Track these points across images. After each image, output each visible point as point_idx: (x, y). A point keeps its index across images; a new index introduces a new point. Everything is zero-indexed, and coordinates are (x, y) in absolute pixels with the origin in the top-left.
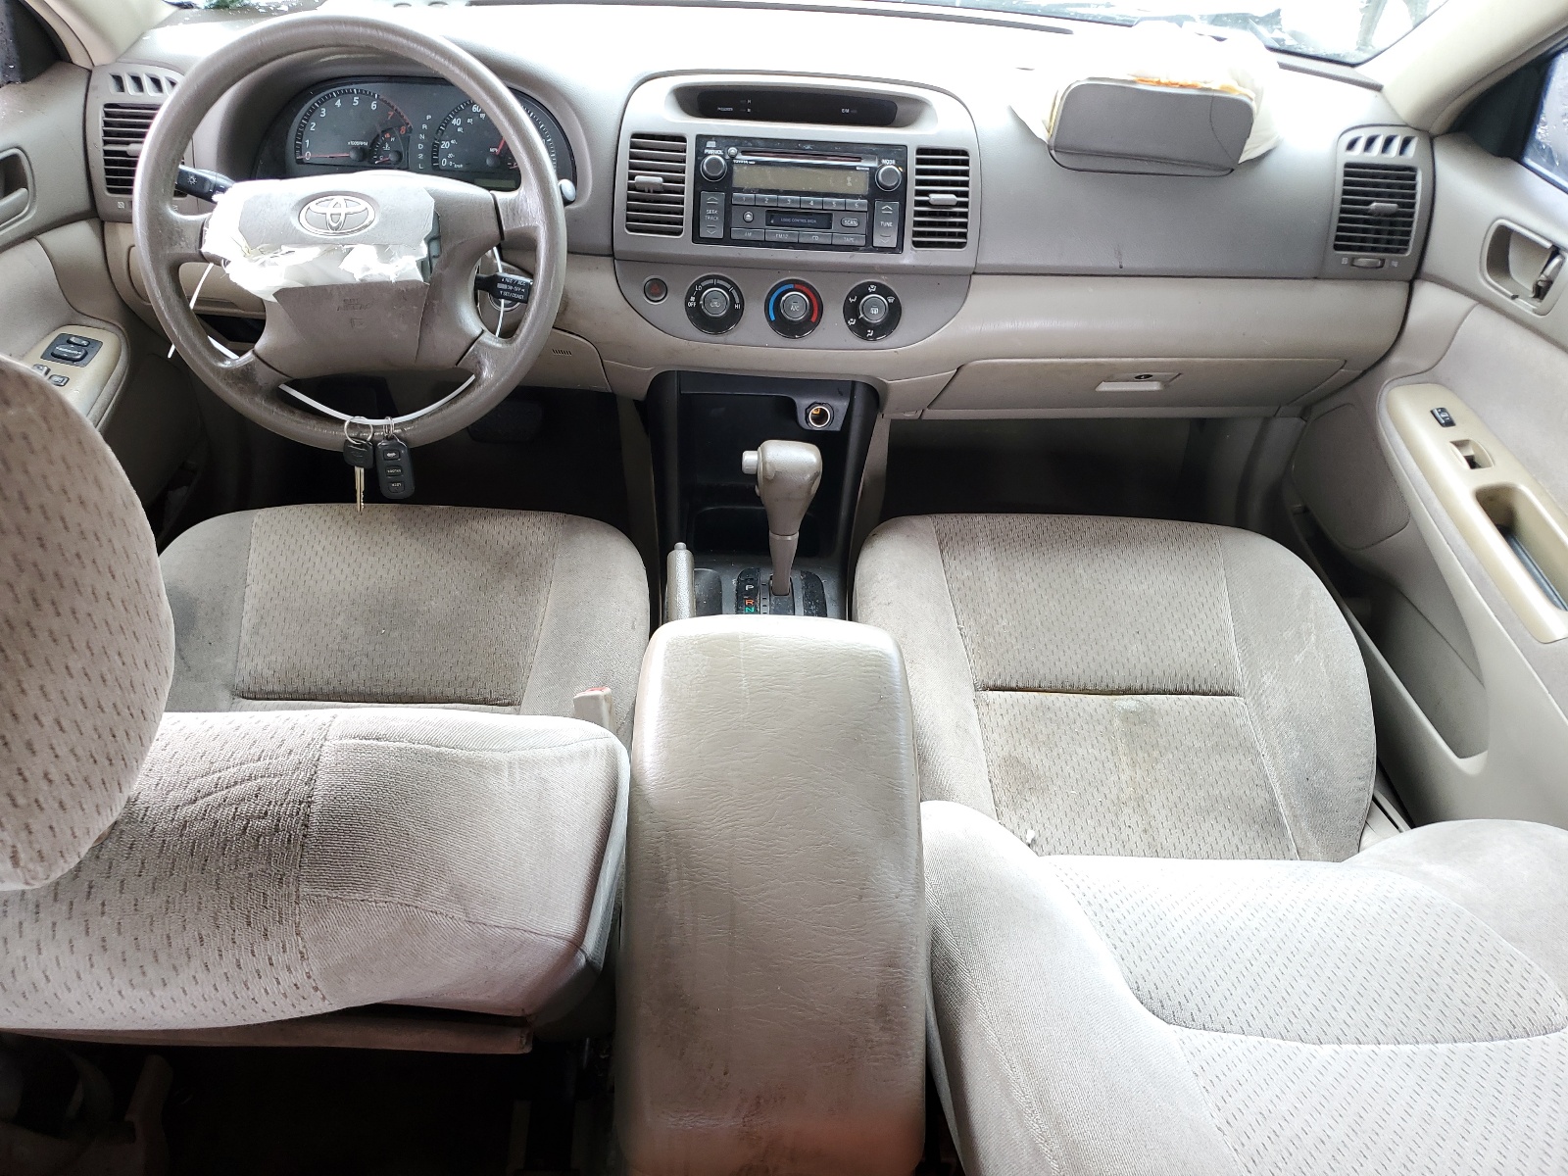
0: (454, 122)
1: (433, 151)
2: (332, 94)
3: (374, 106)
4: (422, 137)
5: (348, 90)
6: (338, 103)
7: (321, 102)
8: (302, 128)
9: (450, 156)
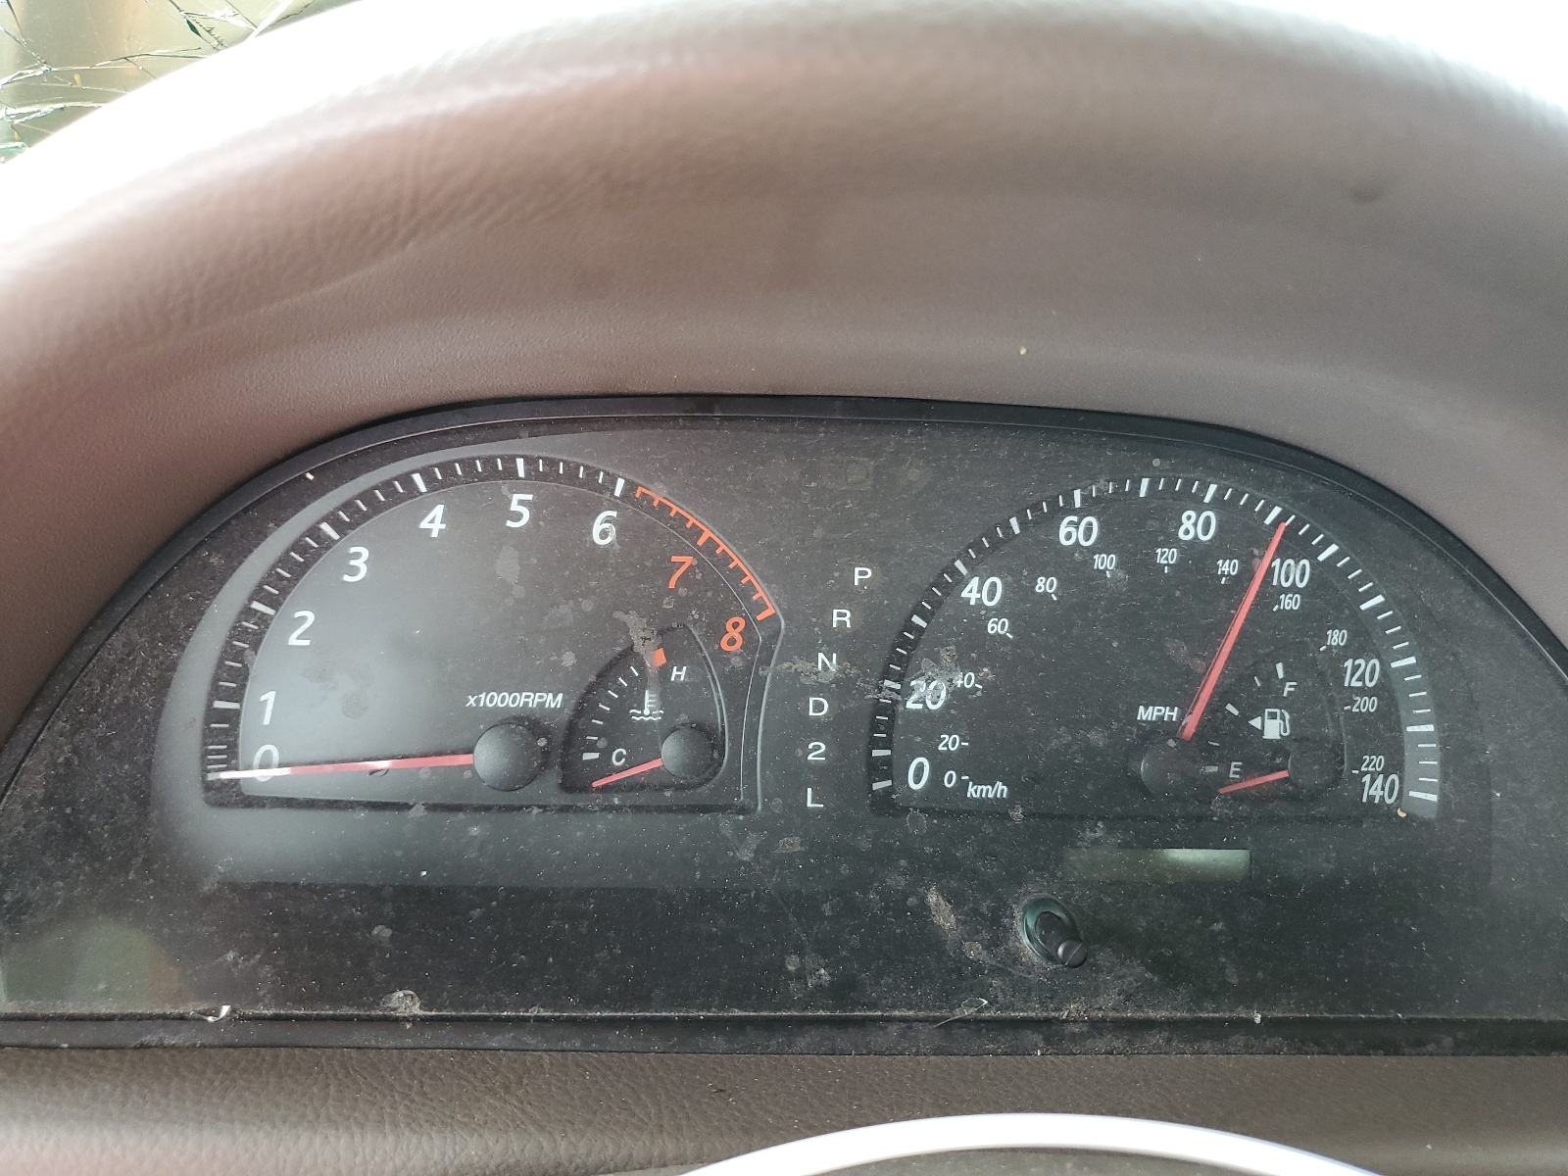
0: (971, 592)
1: (875, 727)
2: (406, 479)
3: (602, 529)
4: (827, 663)
5: (489, 462)
6: (434, 521)
7: (350, 520)
8: (249, 634)
9: (950, 743)
